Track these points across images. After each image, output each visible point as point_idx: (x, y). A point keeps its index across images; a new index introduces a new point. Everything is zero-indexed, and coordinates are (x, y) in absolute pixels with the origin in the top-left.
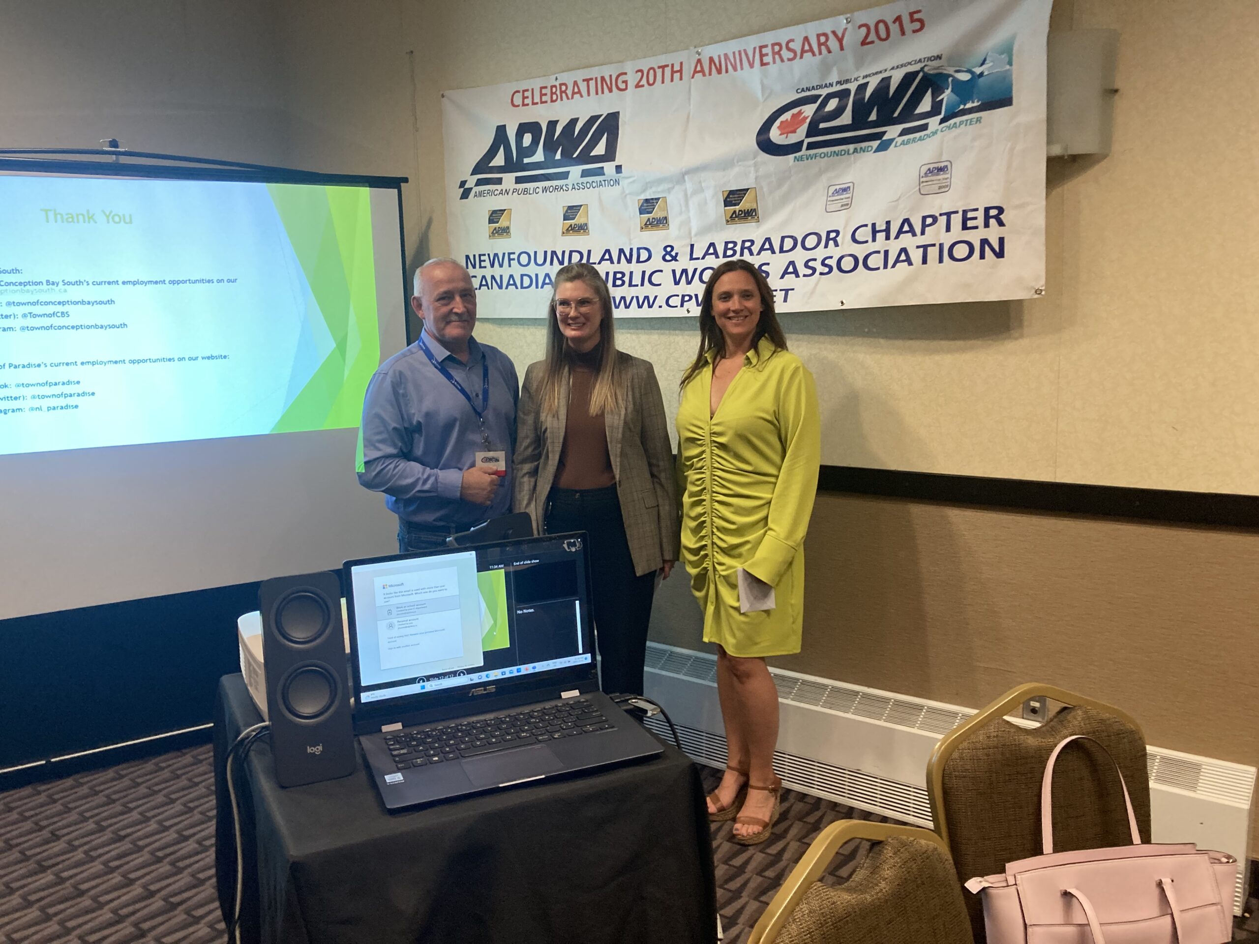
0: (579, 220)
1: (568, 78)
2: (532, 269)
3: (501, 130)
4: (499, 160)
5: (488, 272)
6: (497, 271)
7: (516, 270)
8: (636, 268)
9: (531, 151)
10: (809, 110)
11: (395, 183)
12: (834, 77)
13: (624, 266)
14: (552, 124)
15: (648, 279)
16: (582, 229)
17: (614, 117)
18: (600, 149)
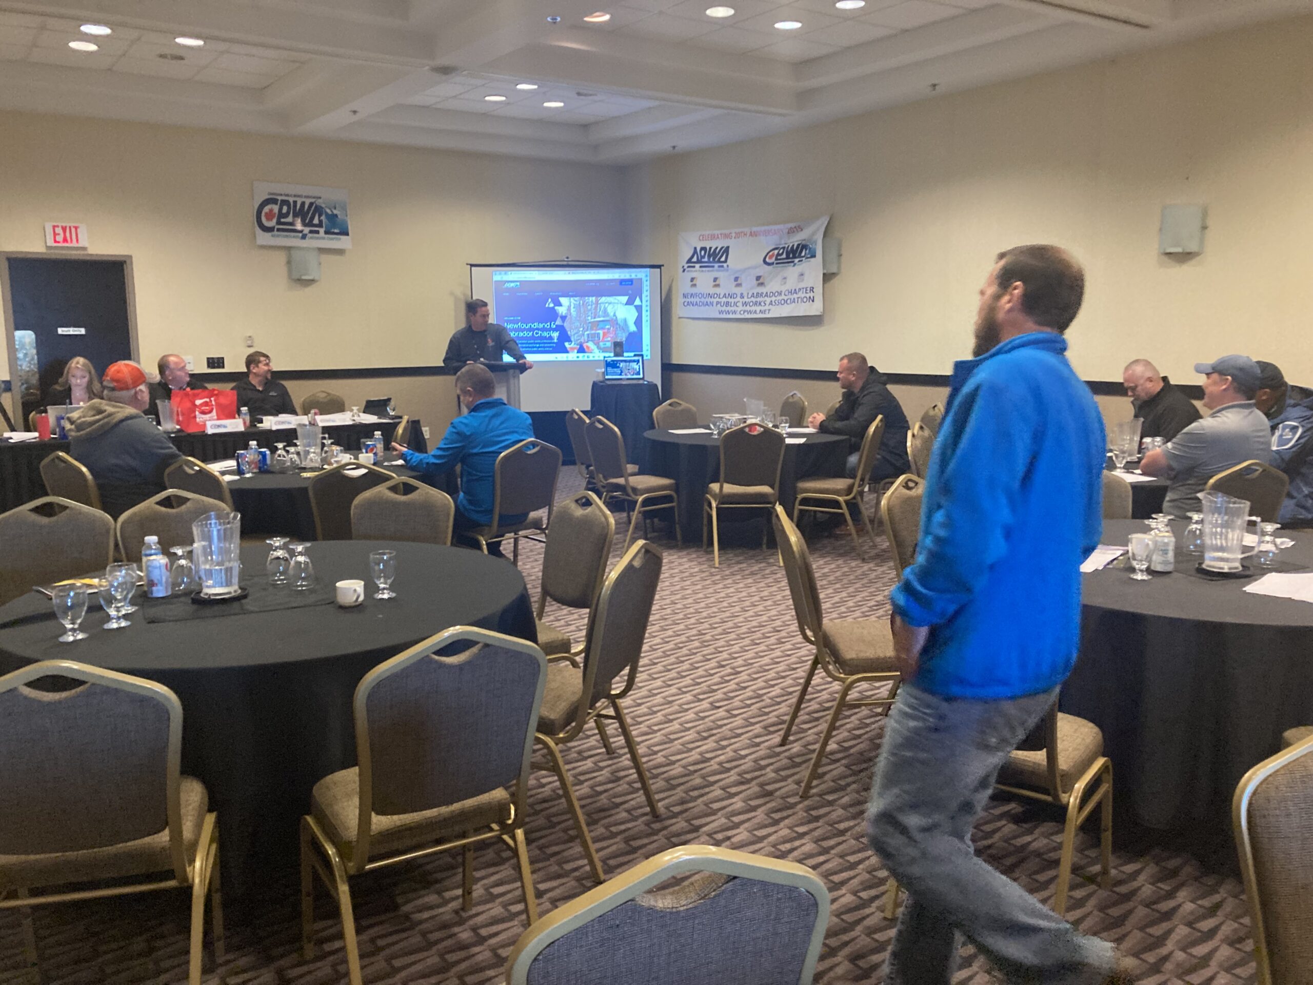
0: (717, 283)
1: (717, 232)
2: (703, 300)
3: (695, 248)
4: (695, 259)
5: (689, 300)
6: (692, 300)
7: (698, 300)
8: (732, 300)
9: (703, 257)
10: (776, 252)
11: (659, 267)
12: (783, 242)
13: (729, 300)
14: (710, 248)
15: (735, 304)
16: (718, 286)
17: (728, 248)
18: (723, 259)
